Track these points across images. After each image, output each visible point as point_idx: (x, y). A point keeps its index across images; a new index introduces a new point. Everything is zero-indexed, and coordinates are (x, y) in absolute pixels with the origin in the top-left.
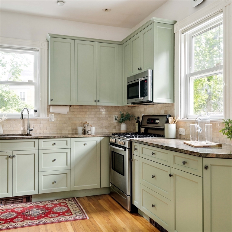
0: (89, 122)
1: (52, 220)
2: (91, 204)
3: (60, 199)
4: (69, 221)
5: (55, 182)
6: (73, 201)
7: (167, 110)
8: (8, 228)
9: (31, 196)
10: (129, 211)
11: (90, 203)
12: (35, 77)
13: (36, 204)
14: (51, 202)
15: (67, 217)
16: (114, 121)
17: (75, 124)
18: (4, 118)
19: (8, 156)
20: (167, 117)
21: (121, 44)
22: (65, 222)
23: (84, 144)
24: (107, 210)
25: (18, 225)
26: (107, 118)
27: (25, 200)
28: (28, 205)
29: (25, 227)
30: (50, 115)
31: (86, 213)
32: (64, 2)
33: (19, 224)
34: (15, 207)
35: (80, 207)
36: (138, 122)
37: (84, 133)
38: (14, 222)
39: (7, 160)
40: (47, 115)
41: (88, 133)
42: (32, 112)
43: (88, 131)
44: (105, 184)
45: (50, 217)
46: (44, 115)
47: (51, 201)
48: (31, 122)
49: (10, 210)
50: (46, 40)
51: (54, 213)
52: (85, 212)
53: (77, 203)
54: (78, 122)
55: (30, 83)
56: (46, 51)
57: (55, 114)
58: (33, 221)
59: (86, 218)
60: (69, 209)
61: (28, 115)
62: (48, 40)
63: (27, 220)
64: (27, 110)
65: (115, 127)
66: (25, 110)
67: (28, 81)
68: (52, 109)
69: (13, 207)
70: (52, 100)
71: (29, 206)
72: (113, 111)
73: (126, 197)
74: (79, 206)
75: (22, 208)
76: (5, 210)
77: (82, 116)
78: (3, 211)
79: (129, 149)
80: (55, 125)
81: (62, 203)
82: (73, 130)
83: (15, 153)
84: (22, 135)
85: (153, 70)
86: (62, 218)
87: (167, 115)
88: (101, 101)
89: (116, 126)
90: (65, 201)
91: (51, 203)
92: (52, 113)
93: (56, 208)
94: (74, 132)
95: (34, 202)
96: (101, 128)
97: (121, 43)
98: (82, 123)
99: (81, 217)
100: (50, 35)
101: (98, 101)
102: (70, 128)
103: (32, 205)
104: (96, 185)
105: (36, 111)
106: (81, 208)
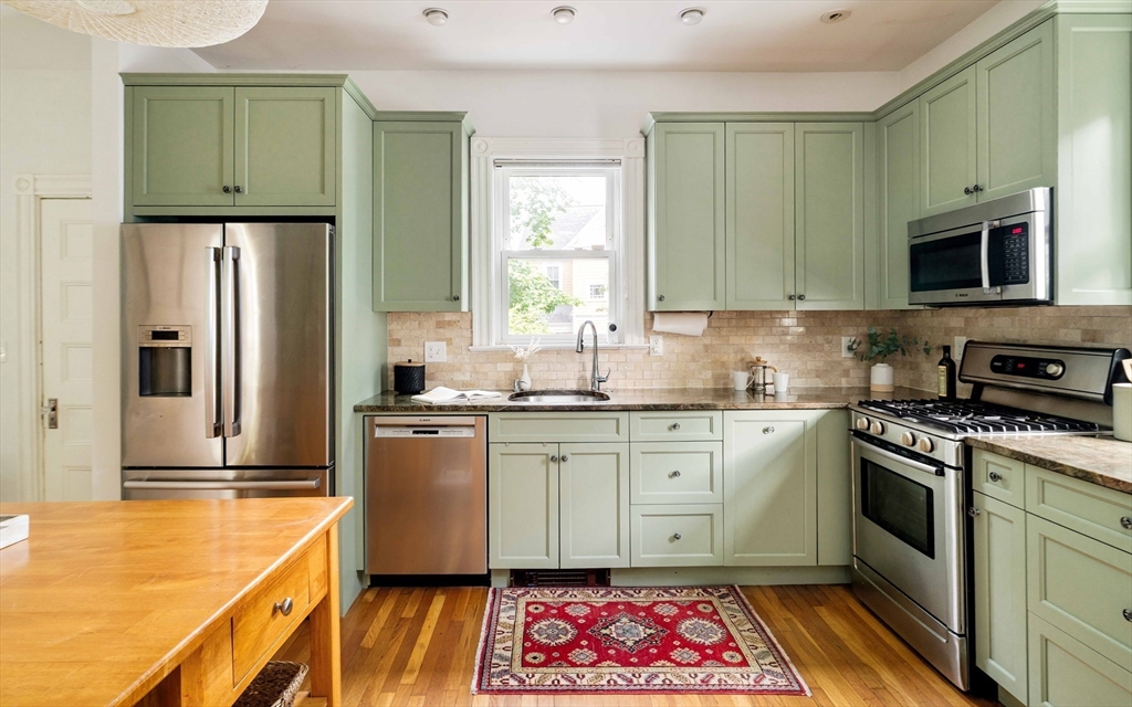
0: (767, 357)
1: (687, 675)
2: (795, 620)
3: (692, 588)
4: (742, 692)
5: (676, 537)
6: (731, 598)
7: (1095, 328)
8: (558, 687)
9: (609, 569)
10: (962, 688)
11: (790, 616)
12: (611, 236)
13: (624, 598)
14: (666, 595)
15: (732, 670)
16: (845, 354)
17: (723, 364)
18: (535, 346)
19: (547, 455)
20: (1116, 359)
21: (875, 118)
22: (733, 697)
23: (766, 430)
24: (864, 660)
25: (585, 682)
26: (822, 345)
27: (592, 578)
28: (602, 596)
29: (608, 692)
30: (652, 338)
31: (792, 661)
32: (701, 13)
33: (588, 677)
34: (567, 599)
35: (764, 631)
36: (947, 361)
37: (753, 390)
38: (574, 665)
39: (545, 468)
40: (643, 339)
41: (765, 389)
42: (603, 330)
43: (765, 384)
44: (833, 553)
45: (679, 664)
46: (635, 340)
47: (666, 589)
48: (601, 357)
49: (554, 608)
50: (641, 132)
51: (686, 644)
52: (787, 658)
53: (750, 613)
54: (730, 357)
55: (597, 253)
56: (641, 162)
57: (666, 335)
58: (627, 672)
59: (802, 691)
60: (730, 638)
61: (593, 337)
62: (646, 133)
63: (608, 662)
64: (593, 327)
65: (846, 373)
66: (588, 326)
67: (593, 247)
68: (660, 324)
69: (561, 599)
70: (660, 299)
71: (606, 600)
72: (840, 324)
73: (949, 639)
74: (759, 624)
75: (588, 606)
76: (542, 609)
77: (743, 341)
78: (536, 608)
79: (960, 473)
80: (667, 366)
81: (699, 602)
82: (716, 378)
83: (565, 450)
84: (578, 393)
85: (1052, 190)
86: (718, 674)
87: (1113, 351)
88: (807, 297)
89: (849, 371)
90: (707, 597)
91: (667, 597)
92: (658, 333)
93: (688, 622)
94: (721, 386)
95: (617, 588)
96: (801, 374)
97: (873, 118)
98: (742, 360)
99: (782, 682)
100: (655, 115)
101: (801, 298)
102: (708, 374)
103: (614, 600)
104: (803, 557)
105: (613, 328)
106: (768, 637)
